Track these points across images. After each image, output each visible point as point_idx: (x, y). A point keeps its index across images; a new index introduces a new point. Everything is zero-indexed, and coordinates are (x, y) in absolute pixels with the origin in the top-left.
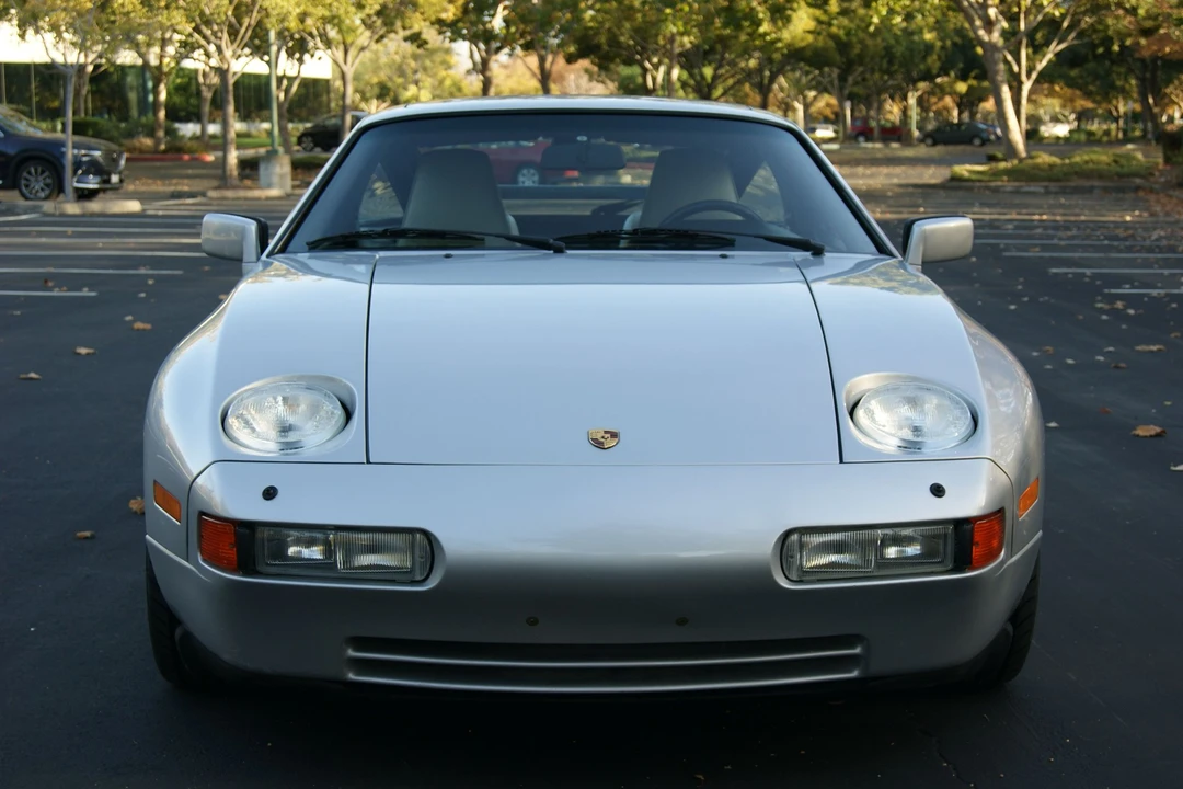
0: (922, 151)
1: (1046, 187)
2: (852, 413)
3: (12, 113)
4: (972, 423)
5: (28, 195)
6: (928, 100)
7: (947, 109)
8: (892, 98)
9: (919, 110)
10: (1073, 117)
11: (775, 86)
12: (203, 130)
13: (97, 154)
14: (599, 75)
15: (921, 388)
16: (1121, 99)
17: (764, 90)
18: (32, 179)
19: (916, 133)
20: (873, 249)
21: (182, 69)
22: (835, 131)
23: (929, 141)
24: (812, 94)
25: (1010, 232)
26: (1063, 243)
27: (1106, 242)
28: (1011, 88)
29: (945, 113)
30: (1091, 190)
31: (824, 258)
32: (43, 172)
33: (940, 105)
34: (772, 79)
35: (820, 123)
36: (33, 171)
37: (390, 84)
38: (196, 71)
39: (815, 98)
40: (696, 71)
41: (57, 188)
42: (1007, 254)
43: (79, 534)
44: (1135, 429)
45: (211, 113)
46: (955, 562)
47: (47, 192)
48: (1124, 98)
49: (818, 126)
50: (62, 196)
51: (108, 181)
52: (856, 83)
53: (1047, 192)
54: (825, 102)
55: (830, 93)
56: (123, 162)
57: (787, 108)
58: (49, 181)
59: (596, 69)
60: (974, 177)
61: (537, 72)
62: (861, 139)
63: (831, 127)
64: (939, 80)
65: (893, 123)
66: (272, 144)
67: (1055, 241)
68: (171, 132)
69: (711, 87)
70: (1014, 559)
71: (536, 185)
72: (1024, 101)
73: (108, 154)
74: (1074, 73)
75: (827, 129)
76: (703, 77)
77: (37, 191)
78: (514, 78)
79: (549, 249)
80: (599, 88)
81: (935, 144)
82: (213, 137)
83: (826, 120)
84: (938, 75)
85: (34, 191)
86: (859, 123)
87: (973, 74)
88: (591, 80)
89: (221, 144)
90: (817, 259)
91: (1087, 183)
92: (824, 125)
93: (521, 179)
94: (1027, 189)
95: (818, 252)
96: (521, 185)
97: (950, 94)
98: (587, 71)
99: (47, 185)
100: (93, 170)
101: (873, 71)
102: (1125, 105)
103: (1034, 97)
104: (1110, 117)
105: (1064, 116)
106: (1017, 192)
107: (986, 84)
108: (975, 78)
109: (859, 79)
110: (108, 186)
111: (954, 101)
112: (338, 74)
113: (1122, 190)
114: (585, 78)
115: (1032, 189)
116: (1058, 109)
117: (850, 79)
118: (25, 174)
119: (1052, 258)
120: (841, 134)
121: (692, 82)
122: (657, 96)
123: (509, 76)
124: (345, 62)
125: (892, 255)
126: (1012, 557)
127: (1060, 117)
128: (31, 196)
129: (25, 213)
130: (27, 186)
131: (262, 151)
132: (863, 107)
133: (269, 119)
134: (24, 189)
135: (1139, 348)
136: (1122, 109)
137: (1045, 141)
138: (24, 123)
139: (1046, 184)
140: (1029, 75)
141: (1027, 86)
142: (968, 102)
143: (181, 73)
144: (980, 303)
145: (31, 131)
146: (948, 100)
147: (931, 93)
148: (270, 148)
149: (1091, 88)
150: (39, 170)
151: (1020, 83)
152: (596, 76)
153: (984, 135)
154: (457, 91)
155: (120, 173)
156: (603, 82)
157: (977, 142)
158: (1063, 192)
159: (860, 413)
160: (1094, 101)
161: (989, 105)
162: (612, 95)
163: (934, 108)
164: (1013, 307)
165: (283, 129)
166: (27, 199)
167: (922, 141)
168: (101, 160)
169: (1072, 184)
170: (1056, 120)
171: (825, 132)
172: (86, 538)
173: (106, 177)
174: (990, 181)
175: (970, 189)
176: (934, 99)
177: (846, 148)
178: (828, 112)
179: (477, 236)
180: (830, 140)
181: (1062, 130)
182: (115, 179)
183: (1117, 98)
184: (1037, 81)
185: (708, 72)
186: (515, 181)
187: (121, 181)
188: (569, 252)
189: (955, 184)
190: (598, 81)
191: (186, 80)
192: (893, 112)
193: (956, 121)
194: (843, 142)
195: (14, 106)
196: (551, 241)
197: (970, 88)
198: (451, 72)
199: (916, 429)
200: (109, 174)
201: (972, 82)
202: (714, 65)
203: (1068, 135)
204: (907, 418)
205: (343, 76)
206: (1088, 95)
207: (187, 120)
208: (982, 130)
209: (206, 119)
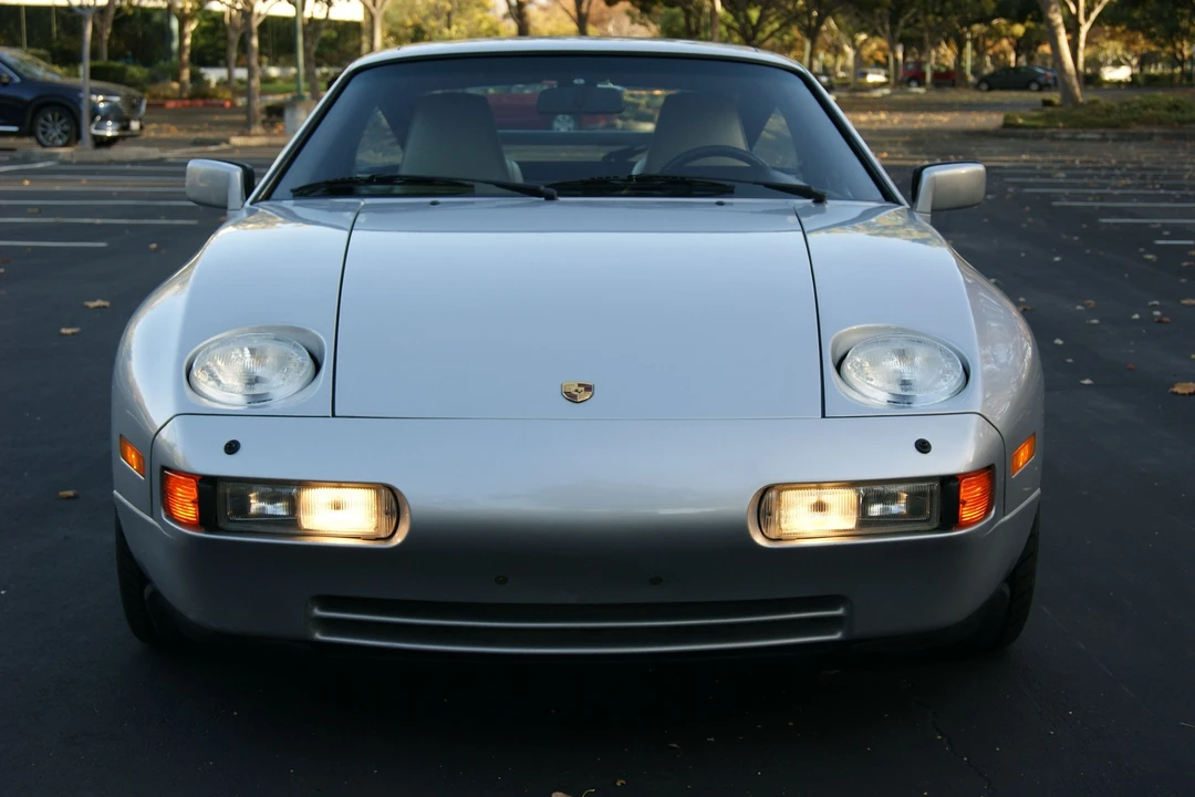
0: (975, 96)
1: (1104, 134)
2: (839, 367)
3: (28, 57)
4: (964, 375)
5: (45, 142)
6: (984, 43)
7: (1004, 52)
8: (947, 43)
9: (974, 53)
10: (1135, 62)
11: (824, 28)
12: (230, 75)
13: (116, 99)
14: (641, 18)
15: (913, 341)
16: (1185, 43)
17: (812, 33)
18: (49, 125)
19: (971, 79)
20: (880, 196)
21: (209, 12)
22: (887, 76)
23: (984, 86)
24: (863, 37)
25: (1061, 181)
26: (1116, 192)
27: (1162, 191)
28: (1068, 31)
29: (1002, 57)
30: (1150, 136)
31: (827, 206)
32: (60, 119)
33: (997, 48)
34: (820, 20)
35: (871, 67)
36: (50, 117)
37: (425, 27)
38: (223, 14)
39: (865, 41)
40: (741, 14)
41: (74, 137)
42: (1056, 203)
43: (61, 493)
44: (1173, 386)
45: (238, 58)
46: (941, 519)
47: (65, 138)
48: (1188, 40)
49: (869, 70)
50: (80, 142)
51: (126, 127)
52: (907, 26)
53: (1104, 139)
54: (875, 46)
55: (880, 36)
56: (143, 108)
57: (837, 50)
58: (66, 127)
59: (638, 11)
60: (1027, 123)
61: (574, 13)
62: (914, 84)
63: (883, 72)
64: (995, 22)
65: (948, 68)
66: (298, 90)
67: (1108, 191)
68: (196, 77)
69: (757, 28)
70: (1007, 518)
71: (572, 131)
72: (1082, 44)
73: (128, 100)
74: (1136, 14)
75: (879, 74)
76: (748, 19)
77: (54, 139)
78: (554, 21)
79: (540, 196)
80: (641, 30)
81: (990, 89)
82: (241, 82)
83: (878, 65)
84: (994, 17)
85: (51, 138)
86: (910, 67)
87: (1030, 16)
88: (633, 22)
89: (244, 89)
90: (820, 206)
91: (1145, 130)
92: (875, 70)
93: (556, 125)
94: (1082, 136)
95: (819, 199)
96: (555, 131)
97: (1007, 37)
98: (629, 13)
99: (65, 132)
100: (112, 116)
101: (926, 13)
102: (1189, 49)
103: (1094, 40)
104: (1174, 61)
105: (1126, 59)
106: (1073, 139)
107: (1043, 27)
108: (1032, 20)
109: (912, 21)
110: (127, 133)
111: (1010, 44)
112: (368, 17)
113: (1182, 137)
114: (627, 20)
115: (1088, 136)
116: (1120, 52)
117: (902, 23)
118: (42, 121)
119: (1102, 208)
120: (892, 80)
121: (736, 25)
122: (700, 39)
123: (548, 19)
124: (374, 5)
125: (899, 203)
126: (1004, 515)
127: (1123, 61)
128: (49, 144)
129: (41, 162)
130: (44, 133)
131: (289, 96)
132: (915, 50)
133: (296, 65)
134: (41, 137)
135: (1185, 302)
136: (1186, 53)
137: (1106, 86)
138: (42, 69)
139: (1102, 130)
140: (1087, 17)
141: (1085, 28)
142: (1024, 46)
143: (208, 16)
144: (1023, 255)
145: (49, 77)
146: (1005, 43)
147: (987, 36)
148: (295, 94)
149: (1153, 30)
150: (57, 115)
151: (1078, 25)
152: (638, 18)
153: (1042, 80)
154: (493, 32)
155: (140, 120)
156: (645, 24)
157: (1034, 86)
158: (1120, 139)
159: (847, 366)
160: (1157, 44)
161: (1046, 49)
162: (654, 38)
163: (990, 52)
164: (1057, 259)
165: (309, 76)
166: (44, 146)
167: (977, 87)
168: (121, 107)
169: (1131, 131)
170: (1117, 64)
171: (875, 77)
172: (69, 498)
173: (125, 124)
174: (1045, 127)
175: (1025, 137)
176: (989, 43)
177: (897, 94)
178: (880, 56)
179: (467, 183)
180: (882, 85)
181: (1123, 73)
182: (135, 125)
183: (1181, 41)
184: (1097, 22)
185: (754, 14)
186: (550, 127)
187: (141, 128)
188: (561, 199)
189: (1008, 131)
190: (641, 24)
191: (211, 24)
192: (946, 54)
193: (1013, 65)
194: (894, 87)
195: (32, 50)
196: (542, 188)
197: (1028, 31)
198: (490, 15)
199: (905, 383)
200: (128, 120)
201: (1029, 24)
202: (759, 7)
203: (1129, 80)
204: (896, 371)
205: (371, 18)
206: (1150, 37)
207: (214, 64)
208: (1040, 75)
209: (232, 64)
